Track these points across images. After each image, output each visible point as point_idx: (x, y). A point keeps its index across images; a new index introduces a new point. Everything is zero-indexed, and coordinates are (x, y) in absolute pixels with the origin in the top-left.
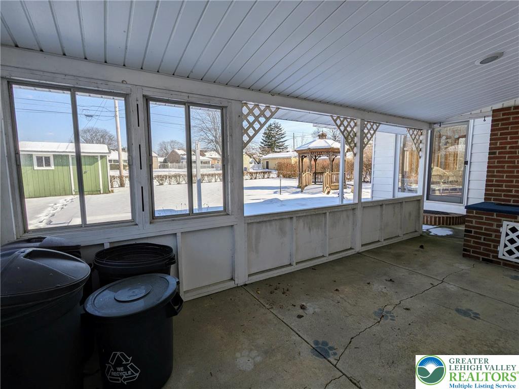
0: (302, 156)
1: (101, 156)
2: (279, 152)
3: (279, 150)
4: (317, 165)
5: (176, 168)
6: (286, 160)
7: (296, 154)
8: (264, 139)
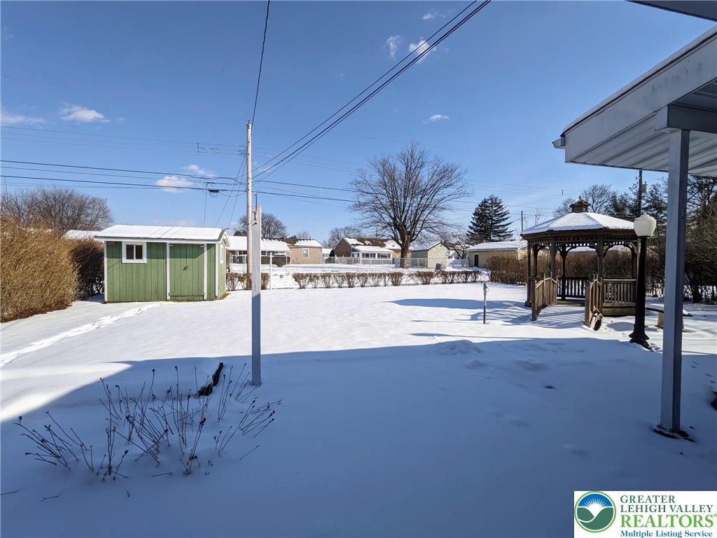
0: (537, 245)
1: (208, 244)
2: (497, 241)
3: (497, 238)
4: (566, 262)
5: (344, 263)
6: (505, 253)
7: (525, 243)
8: (475, 222)
